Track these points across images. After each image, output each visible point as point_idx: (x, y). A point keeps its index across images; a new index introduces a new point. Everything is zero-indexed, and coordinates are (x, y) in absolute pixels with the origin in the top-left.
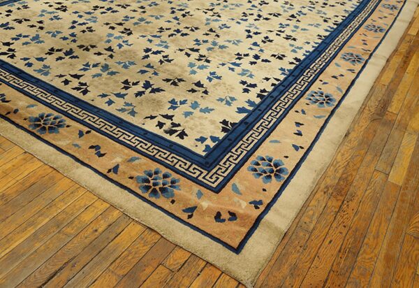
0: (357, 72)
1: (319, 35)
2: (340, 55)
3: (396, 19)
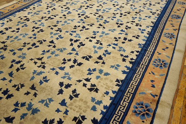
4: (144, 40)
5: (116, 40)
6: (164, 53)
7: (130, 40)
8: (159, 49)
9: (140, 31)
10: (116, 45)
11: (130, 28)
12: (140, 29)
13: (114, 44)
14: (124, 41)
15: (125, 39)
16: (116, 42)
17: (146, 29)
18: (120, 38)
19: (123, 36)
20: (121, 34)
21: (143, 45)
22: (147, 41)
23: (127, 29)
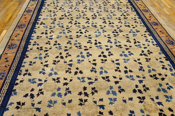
0: (27, 8)
1: (42, 15)
2: (33, 11)
3: (10, 38)
4: (33, 37)
5: (52, 31)
6: (18, 32)
7: (42, 33)
8: (22, 33)
9: (37, 42)
10: (50, 29)
11: (47, 43)
12: (38, 45)
13: (52, 28)
14: (46, 32)
15: (46, 33)
16: (51, 30)
17: (33, 46)
18: (50, 33)
19: (49, 35)
20: (51, 36)
21: (33, 33)
22: (31, 36)
23: (48, 42)
